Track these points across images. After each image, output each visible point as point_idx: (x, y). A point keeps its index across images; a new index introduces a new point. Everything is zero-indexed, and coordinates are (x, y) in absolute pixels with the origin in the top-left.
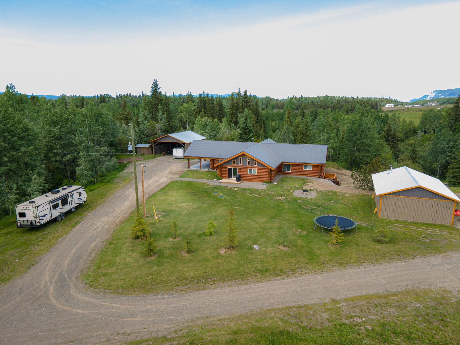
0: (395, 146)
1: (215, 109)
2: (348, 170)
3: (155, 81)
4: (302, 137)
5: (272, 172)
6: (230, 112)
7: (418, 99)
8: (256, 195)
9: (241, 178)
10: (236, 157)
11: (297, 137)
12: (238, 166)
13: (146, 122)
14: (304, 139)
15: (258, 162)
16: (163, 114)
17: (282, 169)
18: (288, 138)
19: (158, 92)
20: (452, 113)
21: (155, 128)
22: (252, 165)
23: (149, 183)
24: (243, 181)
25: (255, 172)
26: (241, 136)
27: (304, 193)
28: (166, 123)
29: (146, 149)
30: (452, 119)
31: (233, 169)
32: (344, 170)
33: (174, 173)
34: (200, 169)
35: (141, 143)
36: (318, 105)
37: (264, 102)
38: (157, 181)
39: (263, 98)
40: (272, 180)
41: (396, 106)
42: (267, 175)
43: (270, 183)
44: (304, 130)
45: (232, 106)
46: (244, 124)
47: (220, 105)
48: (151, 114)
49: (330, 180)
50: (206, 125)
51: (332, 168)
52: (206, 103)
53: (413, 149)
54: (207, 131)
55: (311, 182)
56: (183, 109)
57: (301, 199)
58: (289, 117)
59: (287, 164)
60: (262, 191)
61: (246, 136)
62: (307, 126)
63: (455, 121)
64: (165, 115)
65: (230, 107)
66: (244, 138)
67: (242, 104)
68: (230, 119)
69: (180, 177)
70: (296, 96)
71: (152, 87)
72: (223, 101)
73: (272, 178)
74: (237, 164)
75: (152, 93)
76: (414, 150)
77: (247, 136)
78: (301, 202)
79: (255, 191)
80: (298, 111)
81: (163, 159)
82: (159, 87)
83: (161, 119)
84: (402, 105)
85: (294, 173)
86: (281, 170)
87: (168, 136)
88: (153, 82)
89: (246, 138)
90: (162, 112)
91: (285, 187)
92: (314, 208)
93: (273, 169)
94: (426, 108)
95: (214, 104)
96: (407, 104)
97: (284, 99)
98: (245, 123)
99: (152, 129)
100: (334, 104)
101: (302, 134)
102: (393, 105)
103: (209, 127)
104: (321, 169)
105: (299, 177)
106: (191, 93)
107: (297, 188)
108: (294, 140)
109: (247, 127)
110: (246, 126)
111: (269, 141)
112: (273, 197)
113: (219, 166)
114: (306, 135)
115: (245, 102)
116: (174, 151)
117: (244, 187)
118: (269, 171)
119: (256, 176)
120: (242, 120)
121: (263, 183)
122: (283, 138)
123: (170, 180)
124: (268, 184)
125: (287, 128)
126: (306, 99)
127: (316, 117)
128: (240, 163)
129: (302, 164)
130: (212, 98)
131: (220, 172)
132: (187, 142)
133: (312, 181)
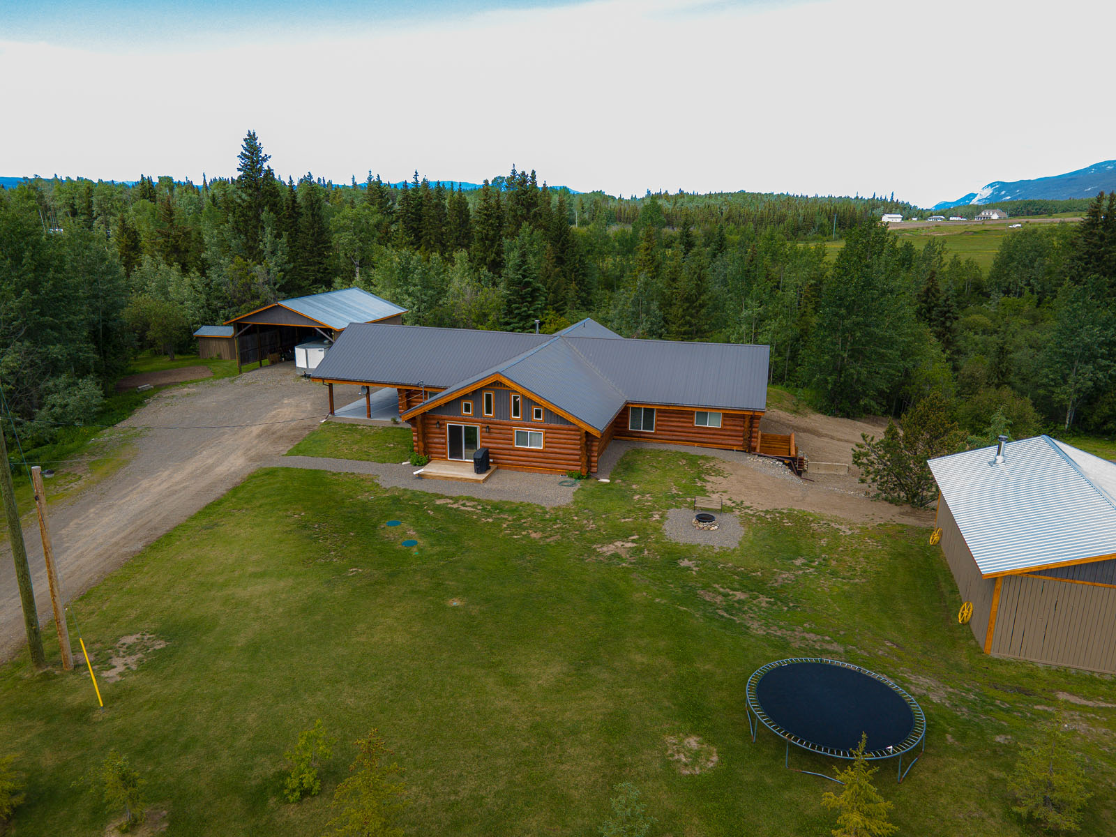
0: (948, 338)
1: (448, 223)
2: (822, 413)
3: (249, 135)
4: (688, 308)
5: (592, 441)
6: (481, 232)
7: (953, 203)
8: (534, 535)
9: (491, 460)
10: (475, 392)
11: (674, 310)
12: (479, 419)
13: (225, 261)
14: (692, 316)
15: (547, 411)
16: (279, 236)
17: (627, 423)
18: (647, 312)
19: (261, 169)
20: (1081, 241)
21: (253, 278)
22: (527, 417)
23: (178, 477)
24: (497, 468)
25: (537, 443)
26: (509, 306)
27: (701, 525)
28: (286, 263)
29: (225, 344)
30: (1080, 259)
31: (463, 428)
32: (813, 417)
33: (278, 434)
34: (367, 418)
35: (212, 322)
36: (722, 213)
37: (586, 206)
38: (209, 469)
39: (585, 194)
40: (594, 469)
41: (907, 219)
42: (576, 452)
43: (588, 477)
44: (692, 290)
45: (485, 215)
46: (518, 270)
47: (461, 212)
48: (242, 237)
49: (779, 460)
50: (406, 271)
51: (778, 408)
52: (421, 204)
53: (1000, 348)
54: (411, 289)
55: (719, 473)
56: (342, 222)
57: (688, 552)
58: (648, 249)
59: (643, 407)
60: (560, 515)
61: (525, 306)
62: (699, 278)
63: (1086, 264)
64: (284, 240)
65: (481, 217)
66: (516, 311)
67: (515, 211)
68: (482, 254)
69: (290, 453)
70: (667, 191)
71: (243, 156)
72: (468, 199)
73: (591, 462)
74: (478, 413)
75: (242, 173)
76: (1002, 348)
77: (527, 306)
78: (688, 568)
79: (532, 515)
80: (673, 228)
81: (264, 377)
82: (263, 155)
83: (272, 253)
84: (922, 217)
85: (664, 437)
86: (622, 425)
87: (279, 306)
88: (245, 140)
89: (525, 311)
90: (275, 232)
91: (636, 497)
92: (739, 602)
93: (594, 433)
94: (979, 225)
95: (444, 207)
96: (931, 215)
97: (638, 197)
98: (520, 266)
99: (243, 281)
100: (762, 212)
101: (687, 300)
102: (900, 216)
103: (416, 278)
104: (751, 426)
105: (682, 449)
106: (378, 176)
107: (674, 501)
108: (664, 319)
109: (526, 279)
110: (524, 277)
111: (588, 328)
112: (594, 543)
113: (419, 419)
114: (697, 304)
115: (522, 205)
116: (300, 352)
117: (495, 498)
118: (584, 439)
119: (541, 455)
120: (512, 258)
121: (563, 478)
122: (633, 313)
123: (254, 467)
124: (579, 484)
125: (646, 284)
126: (694, 197)
127: (721, 248)
128: (489, 411)
129: (689, 409)
130: (438, 191)
131: (421, 438)
132: (336, 324)
133: (722, 466)
